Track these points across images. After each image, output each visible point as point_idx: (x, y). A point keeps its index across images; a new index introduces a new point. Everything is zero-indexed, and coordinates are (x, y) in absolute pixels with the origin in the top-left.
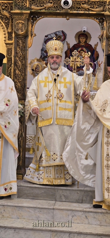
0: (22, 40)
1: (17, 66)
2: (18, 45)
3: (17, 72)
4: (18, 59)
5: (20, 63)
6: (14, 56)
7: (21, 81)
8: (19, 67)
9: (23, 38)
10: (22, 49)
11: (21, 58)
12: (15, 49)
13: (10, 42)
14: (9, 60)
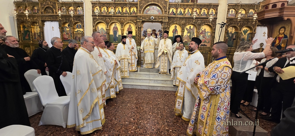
0: (140, 29)
12: (138, 32)
13: (136, 29)
14: (136, 35)
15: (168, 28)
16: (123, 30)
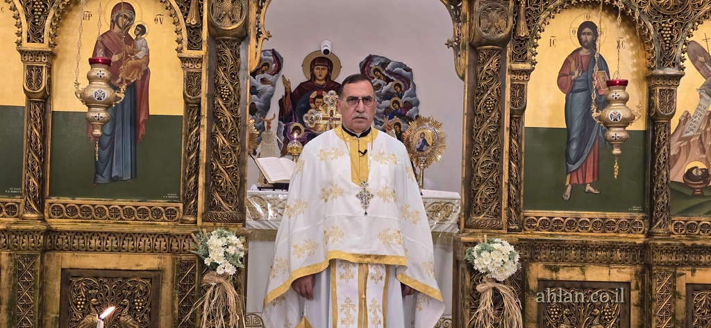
0: (232, 47)
1: (219, 123)
2: (220, 62)
3: (220, 139)
4: (221, 103)
5: (227, 113)
6: (208, 95)
7: (233, 168)
8: (226, 126)
9: (234, 41)
10: (232, 74)
11: (233, 101)
12: (213, 76)
13: (194, 54)
14: (192, 106)
15: (523, 47)
16: (52, 55)
